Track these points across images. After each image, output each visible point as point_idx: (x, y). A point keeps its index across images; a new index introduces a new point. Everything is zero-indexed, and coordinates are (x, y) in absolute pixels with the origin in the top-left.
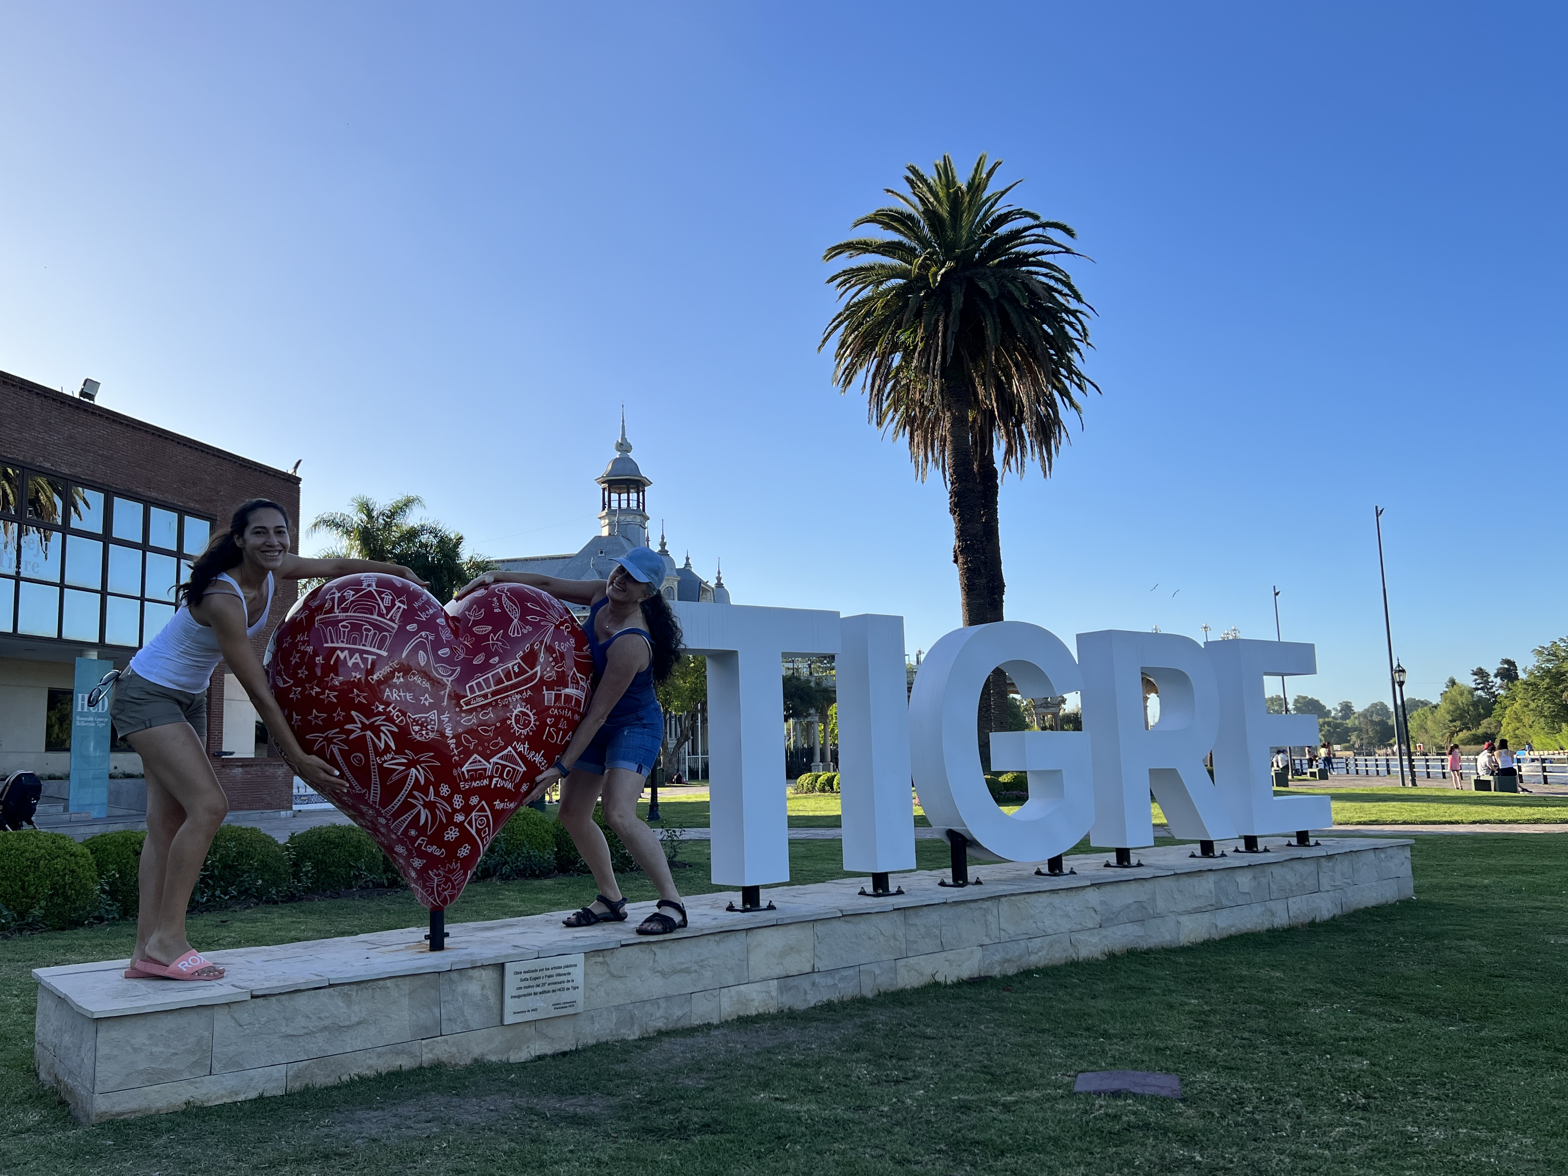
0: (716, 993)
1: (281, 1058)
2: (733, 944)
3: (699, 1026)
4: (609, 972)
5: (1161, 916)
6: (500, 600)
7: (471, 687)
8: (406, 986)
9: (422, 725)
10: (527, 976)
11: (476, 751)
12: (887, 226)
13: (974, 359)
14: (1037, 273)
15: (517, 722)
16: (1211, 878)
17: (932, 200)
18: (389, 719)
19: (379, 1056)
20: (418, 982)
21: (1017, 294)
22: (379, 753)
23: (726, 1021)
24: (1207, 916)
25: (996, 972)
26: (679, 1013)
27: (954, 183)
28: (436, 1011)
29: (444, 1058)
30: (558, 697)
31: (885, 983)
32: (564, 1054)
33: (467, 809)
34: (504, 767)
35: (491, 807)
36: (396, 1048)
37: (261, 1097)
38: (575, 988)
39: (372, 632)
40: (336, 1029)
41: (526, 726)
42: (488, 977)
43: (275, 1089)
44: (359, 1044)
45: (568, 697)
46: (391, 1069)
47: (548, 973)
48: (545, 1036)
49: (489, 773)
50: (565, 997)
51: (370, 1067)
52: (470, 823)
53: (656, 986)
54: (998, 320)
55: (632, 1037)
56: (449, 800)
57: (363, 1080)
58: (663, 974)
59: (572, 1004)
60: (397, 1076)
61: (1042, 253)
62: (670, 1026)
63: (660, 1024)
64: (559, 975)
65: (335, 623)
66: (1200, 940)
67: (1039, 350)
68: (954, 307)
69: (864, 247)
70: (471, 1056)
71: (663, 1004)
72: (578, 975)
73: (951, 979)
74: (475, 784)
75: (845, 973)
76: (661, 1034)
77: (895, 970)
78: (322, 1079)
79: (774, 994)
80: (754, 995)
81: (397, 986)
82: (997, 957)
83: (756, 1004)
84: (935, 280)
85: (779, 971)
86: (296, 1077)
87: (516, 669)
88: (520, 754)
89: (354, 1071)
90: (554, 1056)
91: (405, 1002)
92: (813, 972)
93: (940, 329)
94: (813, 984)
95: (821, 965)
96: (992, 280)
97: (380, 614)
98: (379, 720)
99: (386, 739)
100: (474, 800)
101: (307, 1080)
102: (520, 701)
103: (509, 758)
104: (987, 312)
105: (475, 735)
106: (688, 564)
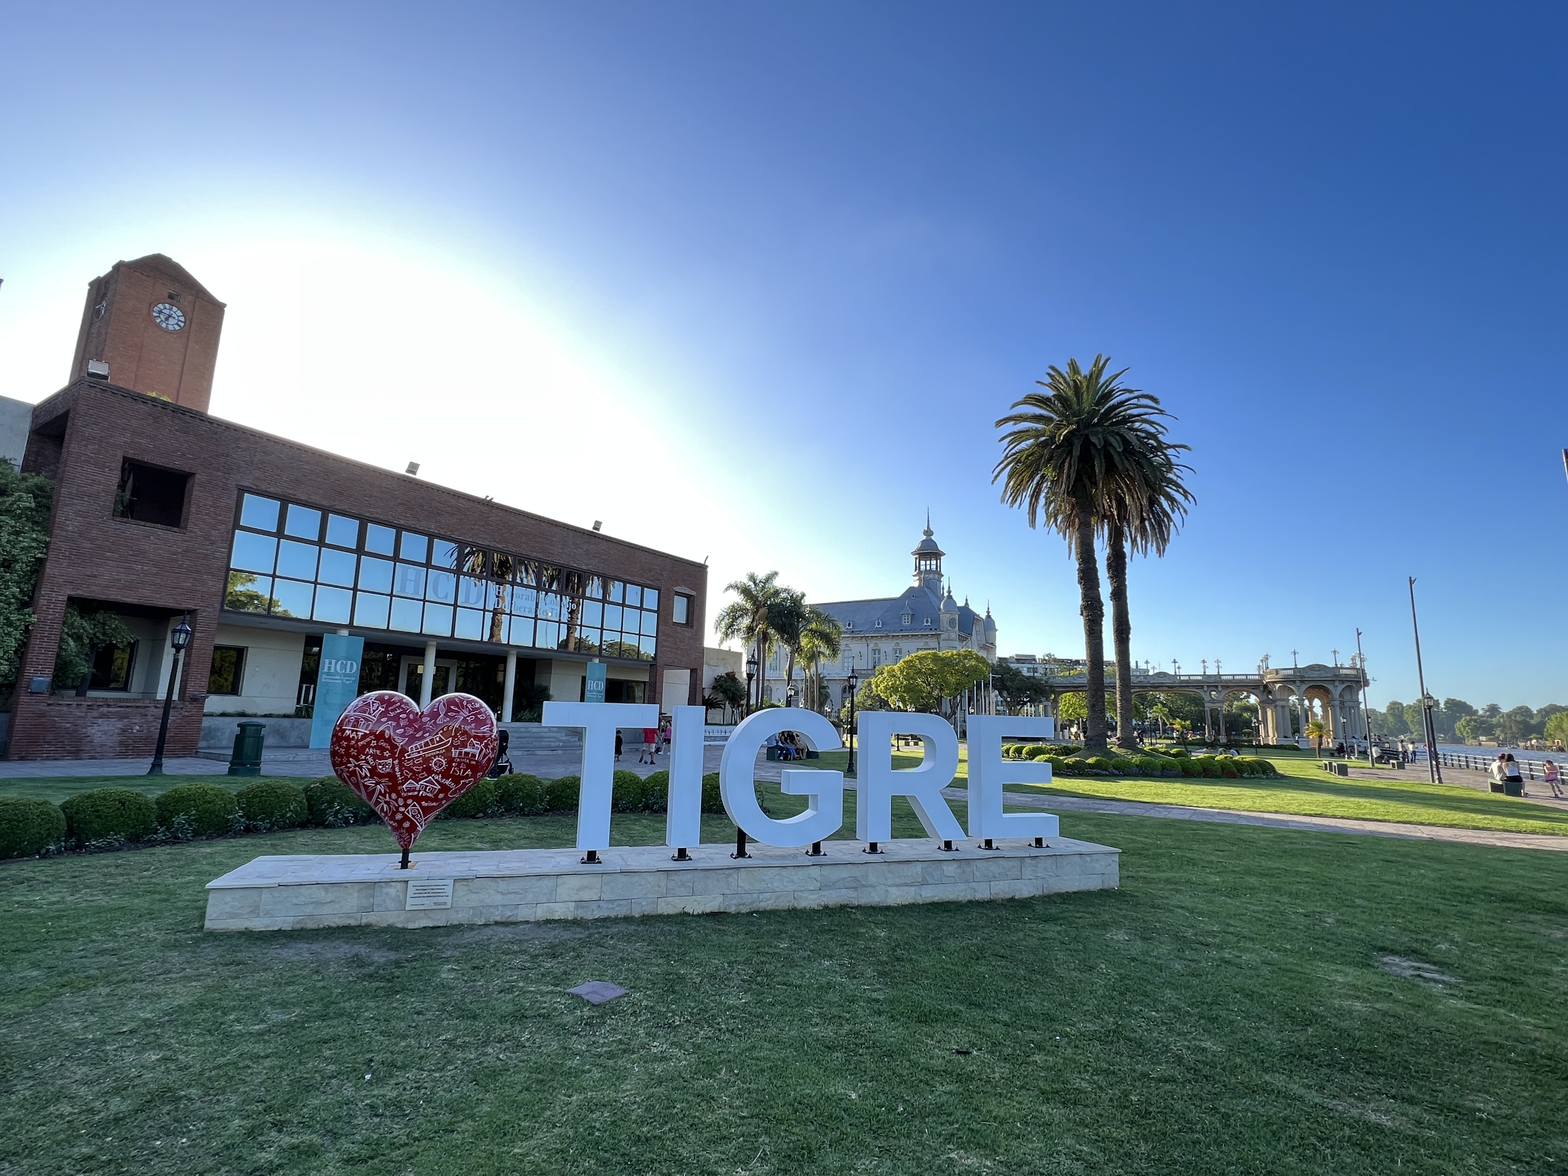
0: (534, 906)
1: (292, 914)
2: (547, 882)
3: (521, 922)
4: (467, 890)
5: (872, 886)
7: (412, 748)
8: (357, 887)
9: (384, 766)
10: (420, 888)
11: (411, 778)
12: (1034, 405)
15: (435, 764)
16: (919, 866)
18: (367, 762)
19: (339, 918)
20: (363, 885)
22: (363, 778)
23: (538, 921)
24: (913, 889)
25: (733, 910)
26: (510, 914)
27: (1079, 376)
28: (372, 900)
29: (373, 922)
30: (460, 753)
31: (649, 910)
32: (437, 927)
33: (406, 806)
34: (427, 786)
35: (420, 805)
36: (349, 916)
37: (280, 930)
38: (447, 897)
39: (363, 722)
40: (319, 903)
41: (440, 767)
42: (400, 887)
43: (287, 927)
44: (330, 911)
45: (467, 754)
46: (344, 924)
47: (432, 888)
48: (428, 918)
49: (418, 789)
50: (441, 900)
51: (334, 922)
52: (408, 812)
53: (498, 899)
54: (1103, 461)
55: (479, 923)
56: (396, 800)
57: (330, 928)
58: (502, 893)
59: (445, 903)
60: (346, 929)
62: (503, 920)
63: (498, 919)
64: (438, 889)
68: (1074, 453)
69: (1021, 418)
70: (386, 923)
71: (500, 909)
72: (449, 890)
73: (698, 911)
74: (410, 794)
75: (621, 903)
76: (497, 923)
77: (656, 903)
78: (310, 925)
79: (572, 909)
80: (559, 909)
82: (735, 902)
83: (559, 913)
84: (1060, 438)
85: (576, 898)
86: (297, 923)
87: (439, 739)
88: (436, 780)
89: (326, 924)
90: (432, 928)
91: (356, 894)
92: (599, 900)
93: (1065, 467)
94: (599, 906)
95: (604, 897)
97: (370, 714)
98: (362, 763)
99: (365, 772)
100: (409, 801)
101: (303, 925)
102: (438, 755)
103: (430, 782)
104: (1097, 456)
105: (411, 770)
106: (967, 604)
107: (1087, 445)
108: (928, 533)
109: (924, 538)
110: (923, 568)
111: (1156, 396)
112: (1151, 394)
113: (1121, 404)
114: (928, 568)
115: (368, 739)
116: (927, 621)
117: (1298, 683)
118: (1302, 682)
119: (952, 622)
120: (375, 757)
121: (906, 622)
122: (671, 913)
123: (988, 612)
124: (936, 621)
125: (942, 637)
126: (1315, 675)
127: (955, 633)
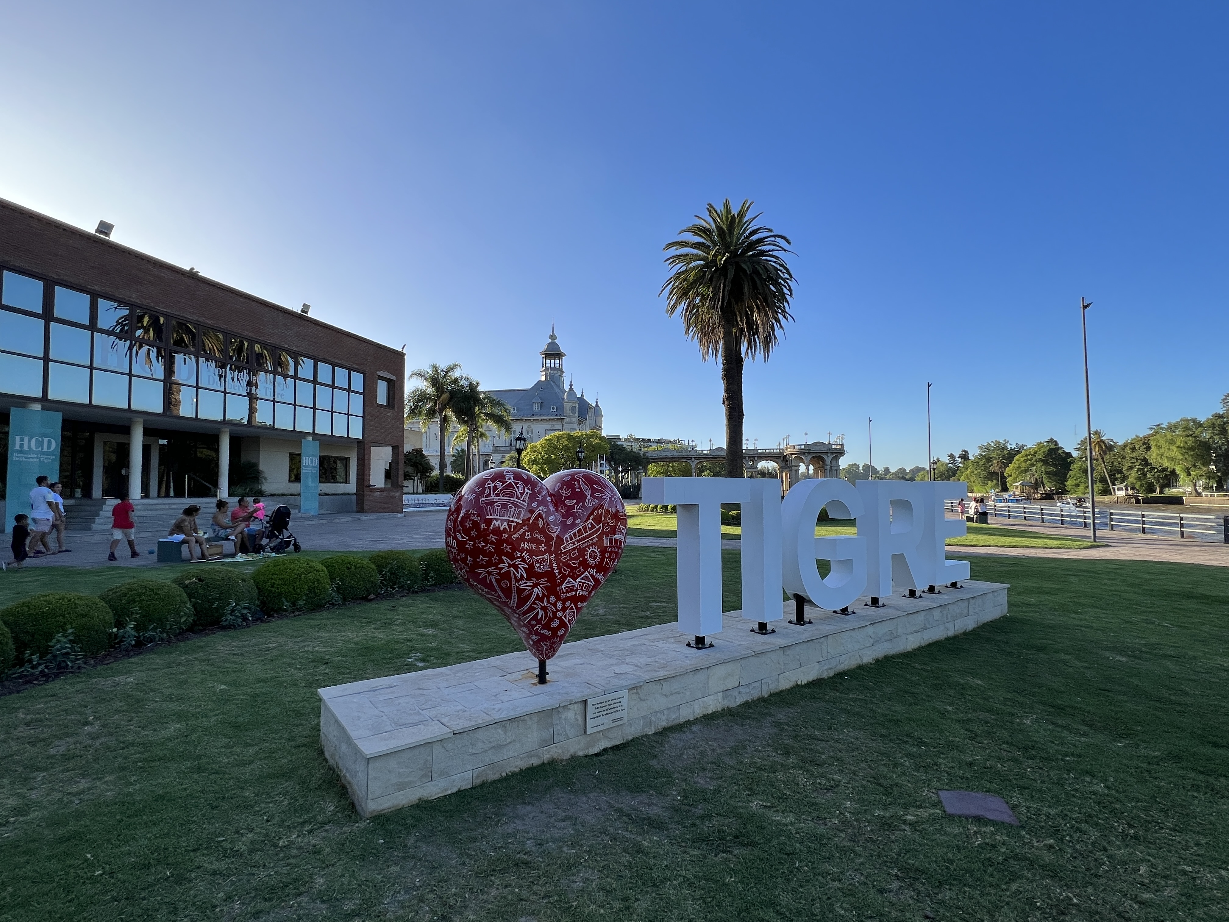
0: (692, 703)
1: (470, 767)
2: (701, 676)
3: (684, 722)
4: (640, 698)
5: (899, 636)
6: (579, 484)
7: (566, 538)
8: (535, 718)
9: (541, 563)
10: (599, 706)
11: (569, 576)
12: (696, 234)
13: (737, 303)
14: (771, 261)
15: (590, 557)
16: (923, 613)
17: (719, 221)
18: (524, 560)
19: (521, 759)
20: (541, 714)
21: (761, 271)
22: (517, 580)
23: (697, 718)
24: (919, 634)
25: (825, 675)
26: (674, 717)
27: (730, 213)
28: (551, 730)
29: (555, 756)
30: (611, 540)
31: (773, 688)
32: (617, 746)
33: (564, 609)
34: (583, 583)
35: (576, 607)
36: (531, 754)
37: (459, 791)
38: (623, 710)
39: (514, 508)
40: (499, 747)
41: (595, 559)
42: (578, 708)
43: (467, 785)
44: (511, 754)
45: (616, 540)
46: (528, 766)
47: (609, 703)
48: (608, 737)
49: (575, 588)
50: (618, 715)
51: (516, 767)
52: (565, 617)
53: (663, 703)
54: (751, 284)
55: (650, 733)
56: (554, 605)
57: (513, 774)
58: (666, 696)
59: (621, 719)
60: (531, 770)
61: (773, 250)
62: (670, 725)
63: (664, 724)
64: (615, 703)
65: (492, 503)
66: (916, 647)
67: (769, 300)
68: (729, 277)
69: (684, 244)
70: (569, 754)
71: (666, 712)
72: (624, 702)
73: (804, 682)
74: (569, 595)
75: (754, 685)
76: (665, 729)
77: (778, 680)
78: (492, 776)
79: (720, 700)
80: (711, 703)
81: (531, 718)
82: (825, 668)
83: (712, 707)
84: (721, 263)
85: (723, 688)
86: (478, 777)
87: (590, 526)
88: (592, 575)
89: (508, 770)
90: (612, 748)
91: (535, 727)
92: (739, 686)
93: (722, 288)
94: (740, 693)
95: (743, 683)
96: (748, 264)
97: (517, 498)
98: (518, 562)
99: (522, 572)
100: (568, 604)
101: (484, 778)
102: (592, 545)
103: (586, 578)
104: (745, 280)
105: (569, 566)
106: (582, 395)
107: (739, 269)
108: (553, 337)
109: (550, 341)
110: (548, 365)
111: (788, 238)
112: (784, 235)
113: (760, 241)
114: (553, 366)
115: (522, 531)
116: (553, 409)
117: (807, 455)
118: (809, 453)
119: (573, 409)
120: (531, 553)
121: (536, 408)
122: (788, 687)
123: (597, 402)
124: (560, 408)
125: (565, 421)
126: (816, 449)
127: (575, 417)
